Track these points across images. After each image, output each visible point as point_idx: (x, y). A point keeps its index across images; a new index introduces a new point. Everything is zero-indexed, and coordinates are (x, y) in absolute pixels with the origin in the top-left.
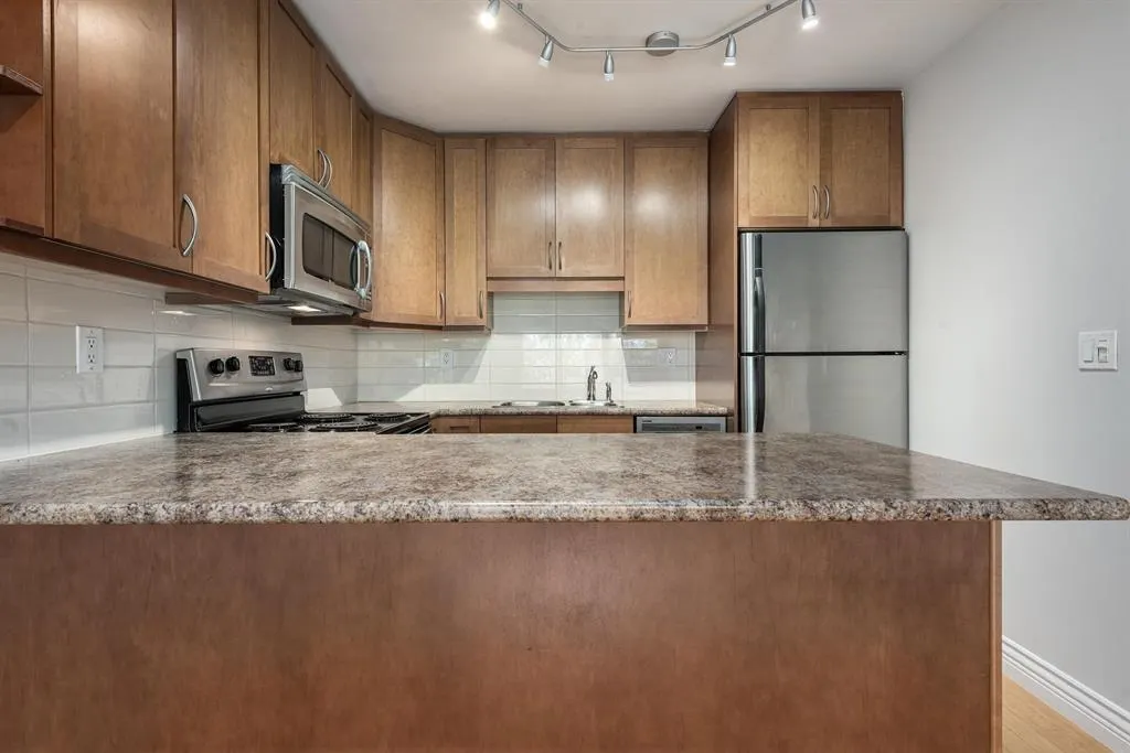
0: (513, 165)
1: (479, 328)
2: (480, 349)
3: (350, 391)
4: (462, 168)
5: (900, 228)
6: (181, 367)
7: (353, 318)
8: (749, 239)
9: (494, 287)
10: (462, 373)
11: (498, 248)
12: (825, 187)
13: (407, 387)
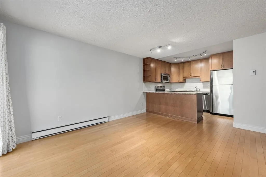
1: (184, 83)
2: (184, 85)
6: (156, 87)
8: (211, 72)
9: (184, 78)
10: (182, 88)
11: (185, 74)
13: (177, 89)
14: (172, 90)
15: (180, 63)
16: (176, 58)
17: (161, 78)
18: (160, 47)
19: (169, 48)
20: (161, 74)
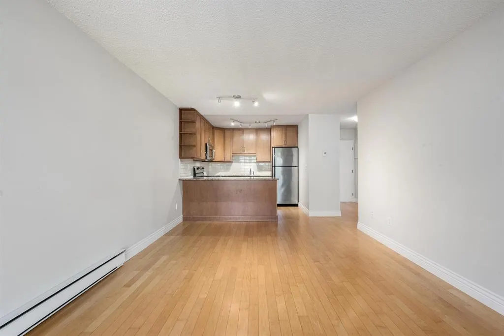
0: (237, 134)
1: (231, 162)
2: (231, 165)
3: (208, 172)
4: (228, 134)
5: (297, 147)
6: (194, 169)
7: (211, 161)
8: (273, 148)
9: (234, 155)
10: (227, 170)
11: (234, 147)
12: (286, 141)
13: (218, 173)
14: (210, 174)
15: (227, 129)
16: (234, 121)
17: (206, 151)
18: (239, 97)
19: (256, 104)
20: (206, 144)
